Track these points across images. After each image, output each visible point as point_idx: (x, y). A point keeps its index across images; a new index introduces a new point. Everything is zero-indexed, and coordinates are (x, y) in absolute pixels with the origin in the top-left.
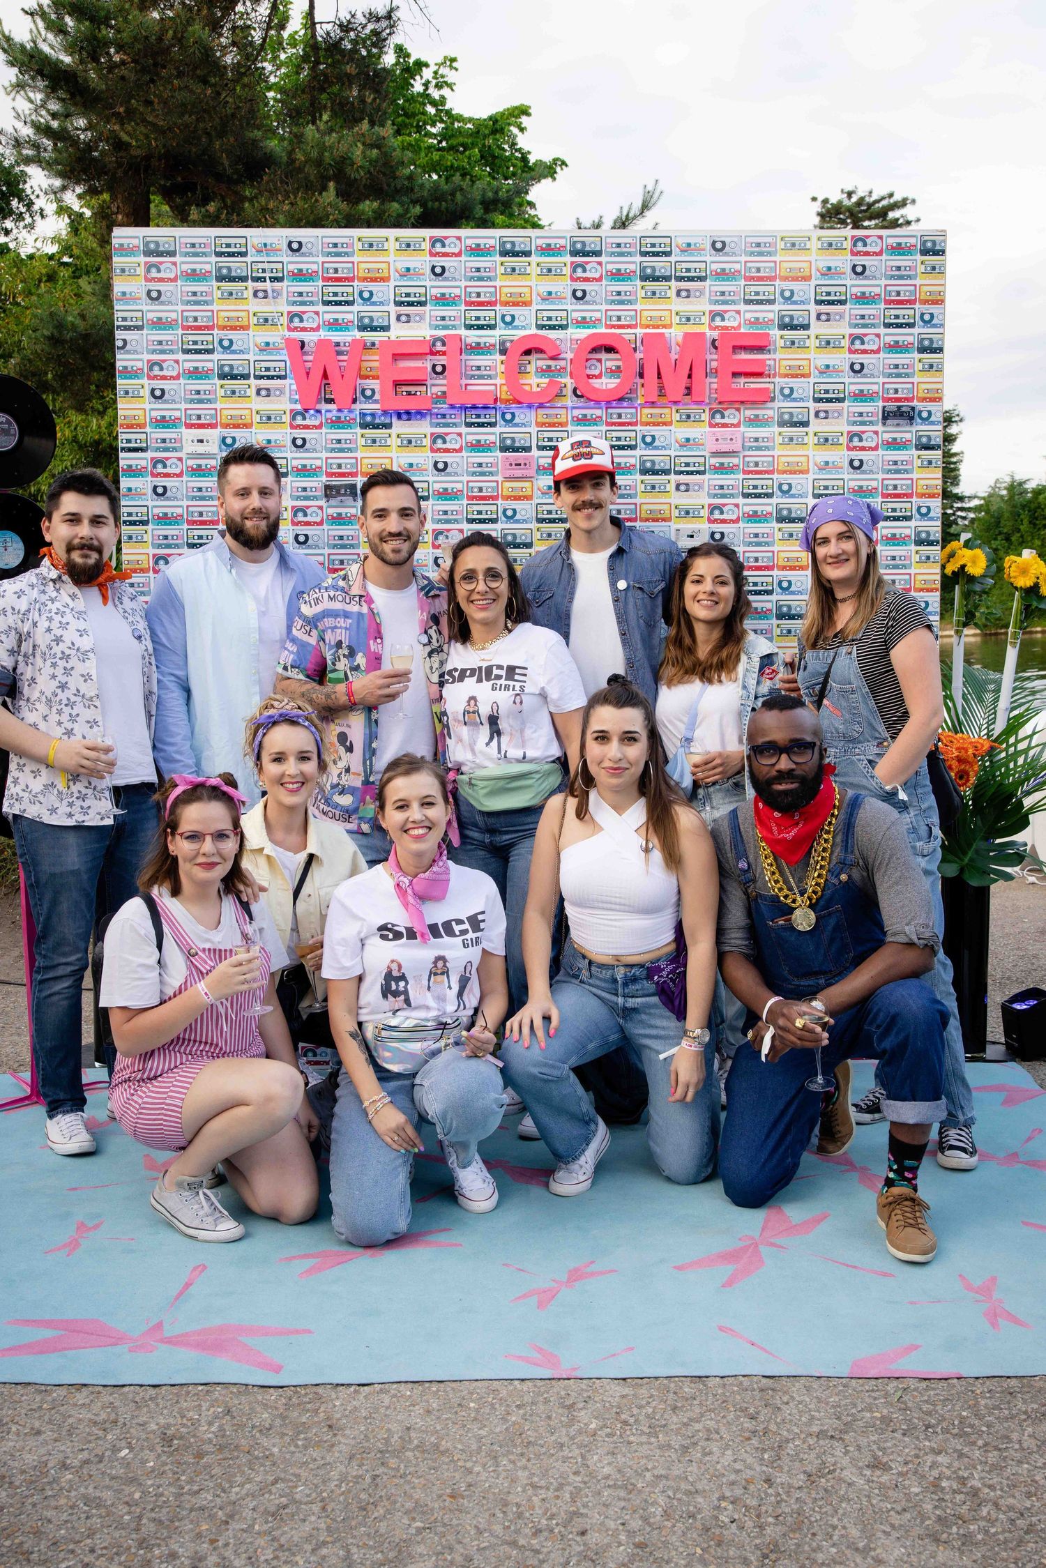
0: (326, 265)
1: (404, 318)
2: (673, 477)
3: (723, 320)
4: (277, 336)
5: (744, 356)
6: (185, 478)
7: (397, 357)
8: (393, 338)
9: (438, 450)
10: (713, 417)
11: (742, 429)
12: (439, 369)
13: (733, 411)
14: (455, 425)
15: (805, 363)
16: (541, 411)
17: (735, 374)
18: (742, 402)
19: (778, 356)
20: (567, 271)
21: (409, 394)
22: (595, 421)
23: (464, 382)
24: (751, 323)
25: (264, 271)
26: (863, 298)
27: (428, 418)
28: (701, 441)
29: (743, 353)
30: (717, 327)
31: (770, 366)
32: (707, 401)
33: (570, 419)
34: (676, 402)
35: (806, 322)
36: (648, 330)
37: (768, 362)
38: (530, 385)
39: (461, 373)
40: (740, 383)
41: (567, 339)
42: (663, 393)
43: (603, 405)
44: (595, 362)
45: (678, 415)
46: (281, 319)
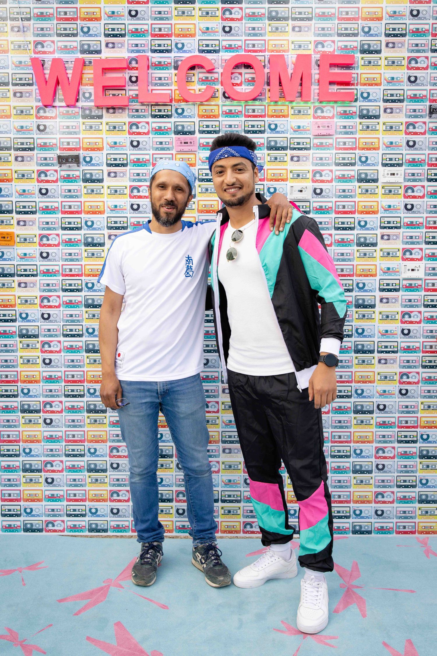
0: (59, 10)
1: (110, 45)
2: (289, 152)
3: (323, 47)
4: (26, 58)
5: (336, 70)
7: (105, 70)
8: (103, 58)
9: (134, 133)
10: (316, 112)
11: (335, 120)
12: (134, 79)
13: (329, 108)
14: (144, 116)
15: (378, 76)
16: (201, 107)
17: (331, 83)
18: (336, 102)
19: (359, 71)
20: (219, 13)
21: (114, 95)
22: (237, 114)
24: (342, 49)
25: (18, 13)
26: (417, 32)
27: (127, 111)
28: (308, 128)
29: (336, 69)
30: (319, 52)
31: (354, 78)
32: (312, 101)
33: (220, 113)
34: (291, 102)
35: (379, 49)
36: (273, 53)
37: (353, 75)
38: (194, 90)
39: (148, 81)
40: (334, 89)
41: (219, 59)
42: (283, 95)
43: (243, 103)
44: (237, 75)
45: (293, 110)
46: (29, 45)
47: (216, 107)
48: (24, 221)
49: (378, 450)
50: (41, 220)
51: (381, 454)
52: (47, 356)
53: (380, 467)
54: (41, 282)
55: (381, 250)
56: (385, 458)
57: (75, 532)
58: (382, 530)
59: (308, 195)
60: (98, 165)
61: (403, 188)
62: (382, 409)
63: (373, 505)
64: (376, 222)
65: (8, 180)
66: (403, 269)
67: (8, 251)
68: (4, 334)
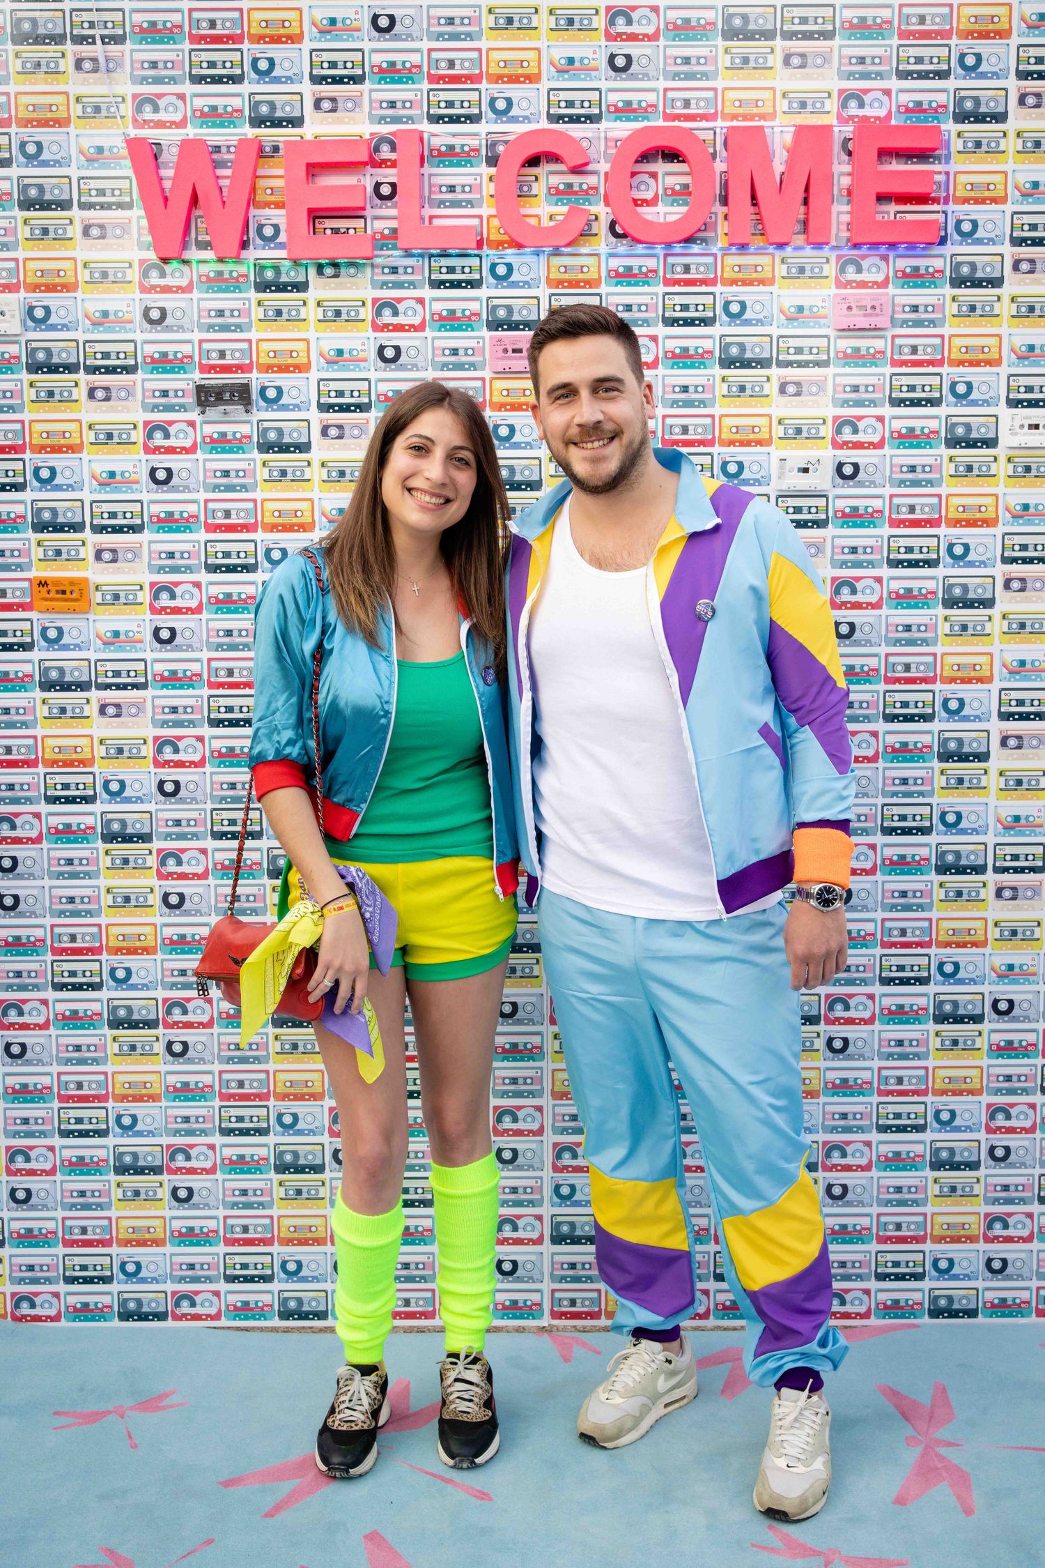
0: (196, 15)
1: (326, 105)
2: (774, 372)
3: (861, 105)
4: (113, 137)
5: (896, 166)
7: (314, 169)
8: (309, 137)
9: (386, 327)
10: (842, 270)
11: (891, 290)
12: (386, 190)
13: (876, 260)
14: (412, 285)
15: (998, 178)
16: (556, 261)
17: (882, 198)
18: (893, 245)
19: (953, 167)
20: (600, 22)
21: (336, 231)
22: (646, 277)
23: (428, 212)
24: (908, 110)
25: (92, 25)
27: (368, 271)
28: (822, 312)
29: (894, 161)
30: (852, 118)
31: (939, 183)
32: (833, 243)
33: (604, 273)
34: (781, 245)
35: (1001, 109)
36: (735, 123)
37: (938, 178)
38: (538, 216)
39: (422, 197)
40: (888, 213)
41: (599, 138)
42: (759, 231)
43: (659, 250)
44: (645, 177)
45: (785, 267)
46: (122, 106)
47: (591, 261)
48: (114, 551)
49: (993, 1111)
50: (155, 547)
51: (1000, 1121)
52: (174, 886)
53: (1000, 1153)
54: (157, 702)
55: (1004, 617)
56: (1011, 1130)
57: (247, 1318)
58: (1002, 1307)
59: (822, 479)
60: (297, 407)
62: (1005, 1010)
63: (982, 1246)
64: (991, 547)
65: (72, 449)
67: (73, 626)
68: (66, 833)
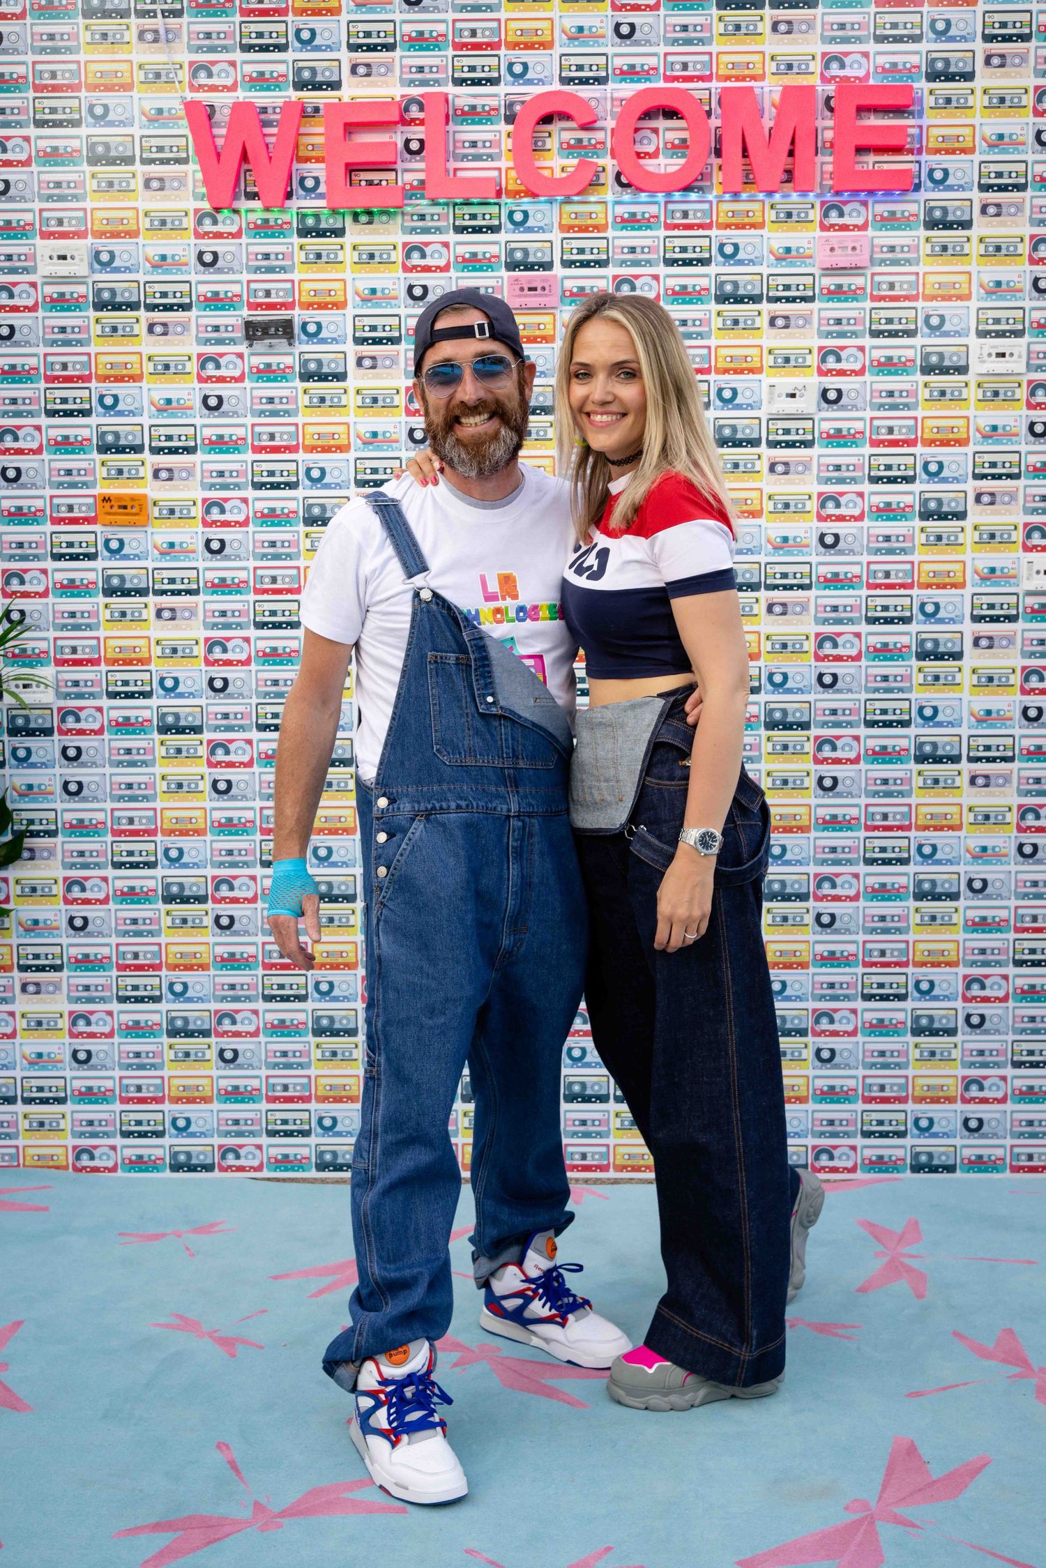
1: (362, 70)
2: (765, 306)
3: (842, 66)
4: (172, 100)
5: (874, 121)
6: (40, 313)
8: (346, 99)
9: (414, 268)
10: (826, 215)
11: (870, 232)
12: (414, 146)
13: (857, 205)
14: (439, 230)
15: (967, 131)
16: (568, 208)
17: (860, 150)
18: (871, 192)
19: (925, 122)
21: (370, 183)
22: (648, 222)
23: (452, 165)
24: (885, 71)
25: (153, 2)
27: (399, 219)
28: (808, 252)
29: (872, 117)
30: (834, 78)
31: (912, 136)
32: (818, 190)
33: (610, 220)
34: (770, 193)
35: (969, 69)
36: (728, 84)
37: (911, 131)
38: (551, 168)
39: (447, 151)
40: (867, 163)
41: (606, 99)
42: (749, 181)
43: (660, 197)
44: (648, 133)
45: (774, 212)
46: (180, 72)
47: (599, 208)
48: (170, 470)
49: (969, 982)
50: (206, 466)
51: (976, 991)
52: (223, 774)
53: (975, 1020)
54: (208, 606)
55: (975, 528)
57: (286, 1170)
58: (979, 1164)
59: (808, 403)
60: (334, 341)
61: (1024, 385)
62: (979, 889)
63: (959, 1106)
64: (963, 464)
65: (133, 378)
66: (1024, 572)
67: (133, 539)
68: (125, 726)
